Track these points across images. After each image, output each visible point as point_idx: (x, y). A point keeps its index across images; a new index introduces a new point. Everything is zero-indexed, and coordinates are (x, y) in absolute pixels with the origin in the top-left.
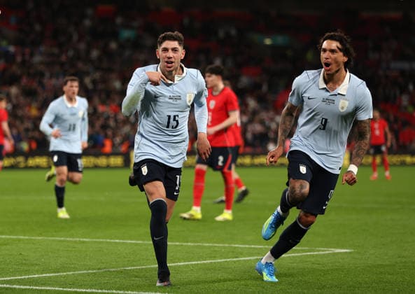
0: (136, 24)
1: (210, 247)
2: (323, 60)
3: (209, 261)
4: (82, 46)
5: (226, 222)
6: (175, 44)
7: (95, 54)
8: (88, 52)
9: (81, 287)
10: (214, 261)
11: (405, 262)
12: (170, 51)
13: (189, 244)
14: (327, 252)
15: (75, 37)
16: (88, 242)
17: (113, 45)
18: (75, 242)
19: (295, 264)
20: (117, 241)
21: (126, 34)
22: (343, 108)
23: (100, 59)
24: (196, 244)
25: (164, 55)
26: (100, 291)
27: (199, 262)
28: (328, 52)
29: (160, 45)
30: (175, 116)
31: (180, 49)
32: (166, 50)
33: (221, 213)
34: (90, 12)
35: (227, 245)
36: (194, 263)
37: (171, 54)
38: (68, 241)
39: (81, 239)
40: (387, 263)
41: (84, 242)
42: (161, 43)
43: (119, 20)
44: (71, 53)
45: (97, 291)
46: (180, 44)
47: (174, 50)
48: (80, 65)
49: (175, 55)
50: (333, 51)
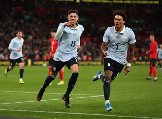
0: (30, 13)
1: (55, 94)
2: (115, 23)
3: (55, 100)
4: (11, 21)
5: (61, 85)
6: (75, 14)
7: (15, 24)
8: (13, 24)
9: (8, 109)
10: (56, 99)
11: (125, 100)
12: (73, 17)
13: (48, 93)
14: (97, 96)
15: (8, 18)
16: (11, 92)
17: (22, 21)
18: (7, 92)
19: (86, 101)
20: (22, 92)
21: (27, 17)
22: (124, 39)
23: (17, 26)
24: (50, 93)
25: (71, 18)
26: (15, 110)
27: (51, 100)
28: (117, 20)
29: (69, 15)
30: (74, 42)
31: (77, 16)
32: (71, 16)
33: (59, 82)
34: (14, 9)
35: (61, 94)
36: (49, 100)
37: (73, 18)
38: (4, 92)
39: (9, 91)
40: (119, 100)
41: (9, 92)
42: (70, 14)
43: (24, 12)
44: (7, 24)
45: (13, 110)
46: (77, 14)
47: (75, 17)
48: (10, 28)
49: (75, 18)
50: (119, 20)
